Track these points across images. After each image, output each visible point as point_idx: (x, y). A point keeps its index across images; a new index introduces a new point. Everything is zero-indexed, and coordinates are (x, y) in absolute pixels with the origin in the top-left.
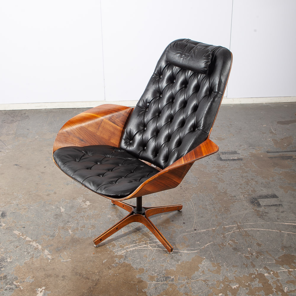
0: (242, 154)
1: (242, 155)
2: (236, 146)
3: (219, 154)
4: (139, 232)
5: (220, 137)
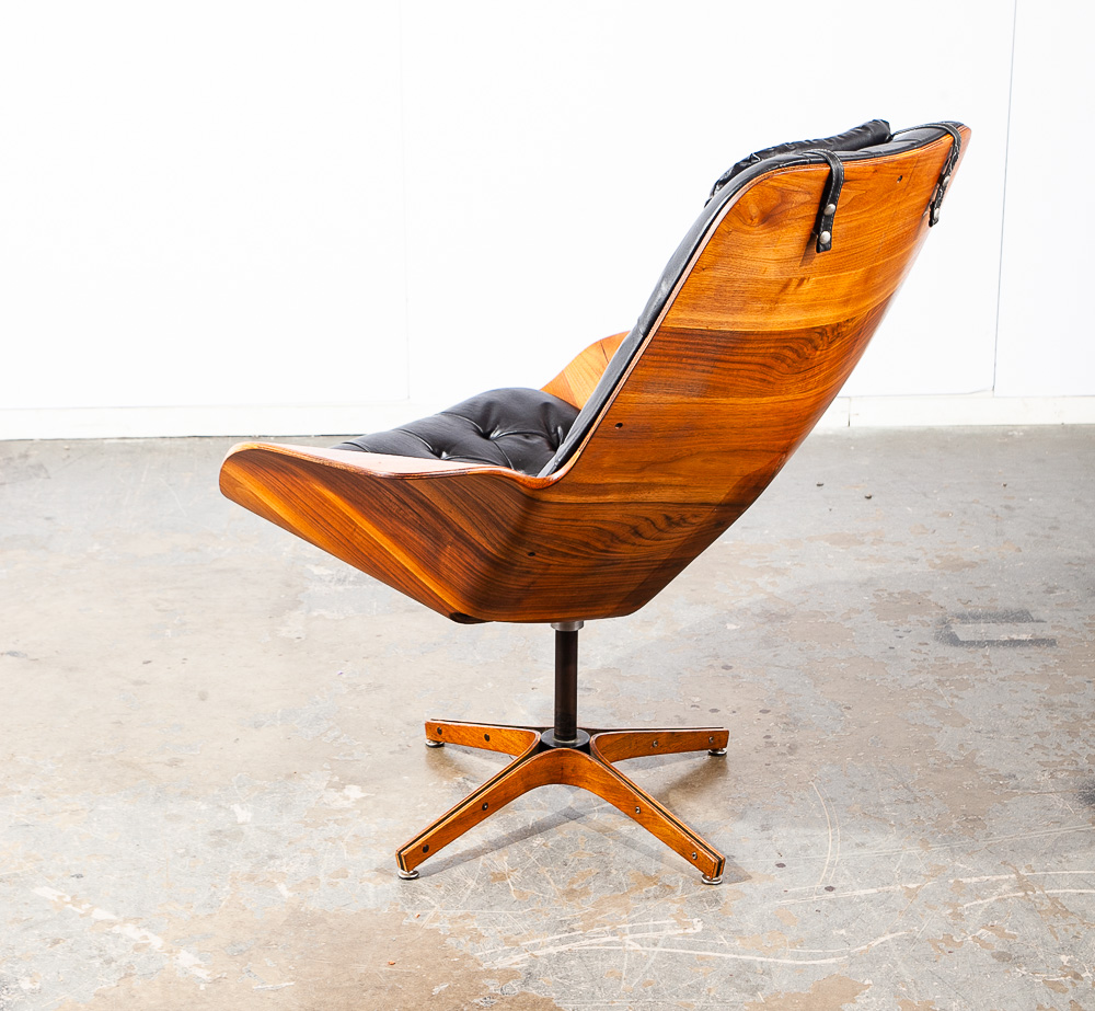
0: (1055, 623)
1: (1054, 627)
2: (1029, 593)
3: (945, 623)
4: (585, 892)
5: (953, 554)
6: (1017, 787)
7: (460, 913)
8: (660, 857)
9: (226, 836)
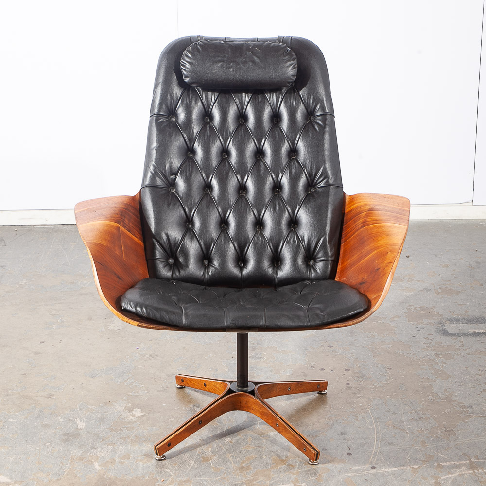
3: (442, 323)
4: (249, 468)
5: (448, 286)
6: (473, 413)
7: (185, 478)
8: (288, 450)
9: (71, 436)
